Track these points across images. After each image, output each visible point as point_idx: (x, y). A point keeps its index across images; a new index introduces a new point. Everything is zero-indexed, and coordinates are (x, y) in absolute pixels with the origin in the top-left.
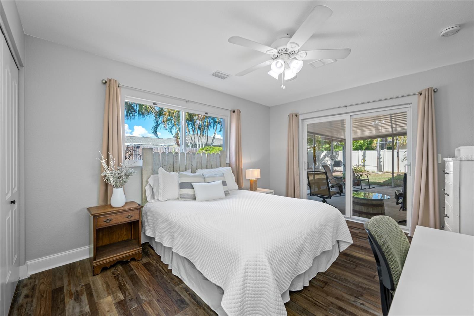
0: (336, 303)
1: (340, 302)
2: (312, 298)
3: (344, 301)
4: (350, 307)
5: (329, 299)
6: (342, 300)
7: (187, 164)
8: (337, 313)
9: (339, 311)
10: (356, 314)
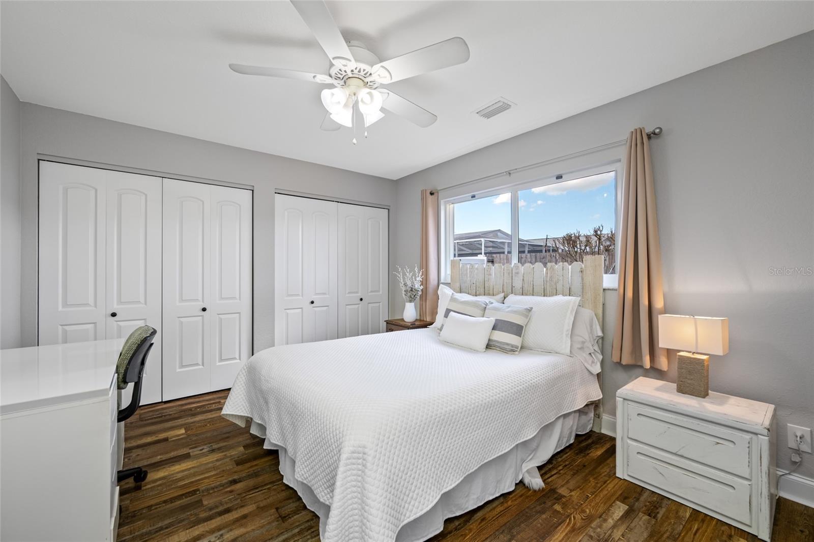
0: (239, 511)
1: (237, 516)
2: (269, 489)
3: (234, 522)
4: (219, 523)
5: (251, 506)
6: (237, 521)
7: (505, 284)
8: (226, 503)
9: (226, 507)
10: (206, 523)
